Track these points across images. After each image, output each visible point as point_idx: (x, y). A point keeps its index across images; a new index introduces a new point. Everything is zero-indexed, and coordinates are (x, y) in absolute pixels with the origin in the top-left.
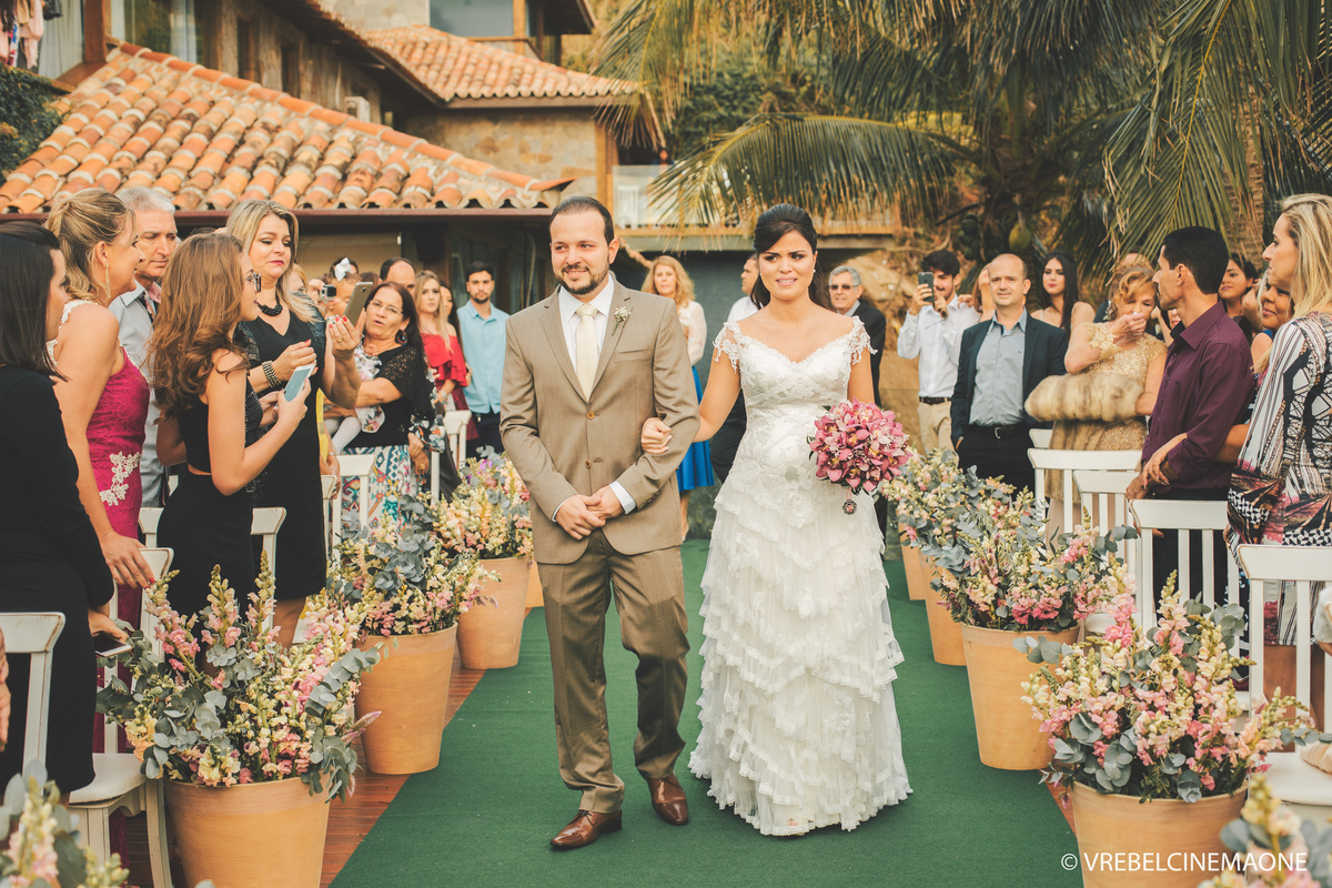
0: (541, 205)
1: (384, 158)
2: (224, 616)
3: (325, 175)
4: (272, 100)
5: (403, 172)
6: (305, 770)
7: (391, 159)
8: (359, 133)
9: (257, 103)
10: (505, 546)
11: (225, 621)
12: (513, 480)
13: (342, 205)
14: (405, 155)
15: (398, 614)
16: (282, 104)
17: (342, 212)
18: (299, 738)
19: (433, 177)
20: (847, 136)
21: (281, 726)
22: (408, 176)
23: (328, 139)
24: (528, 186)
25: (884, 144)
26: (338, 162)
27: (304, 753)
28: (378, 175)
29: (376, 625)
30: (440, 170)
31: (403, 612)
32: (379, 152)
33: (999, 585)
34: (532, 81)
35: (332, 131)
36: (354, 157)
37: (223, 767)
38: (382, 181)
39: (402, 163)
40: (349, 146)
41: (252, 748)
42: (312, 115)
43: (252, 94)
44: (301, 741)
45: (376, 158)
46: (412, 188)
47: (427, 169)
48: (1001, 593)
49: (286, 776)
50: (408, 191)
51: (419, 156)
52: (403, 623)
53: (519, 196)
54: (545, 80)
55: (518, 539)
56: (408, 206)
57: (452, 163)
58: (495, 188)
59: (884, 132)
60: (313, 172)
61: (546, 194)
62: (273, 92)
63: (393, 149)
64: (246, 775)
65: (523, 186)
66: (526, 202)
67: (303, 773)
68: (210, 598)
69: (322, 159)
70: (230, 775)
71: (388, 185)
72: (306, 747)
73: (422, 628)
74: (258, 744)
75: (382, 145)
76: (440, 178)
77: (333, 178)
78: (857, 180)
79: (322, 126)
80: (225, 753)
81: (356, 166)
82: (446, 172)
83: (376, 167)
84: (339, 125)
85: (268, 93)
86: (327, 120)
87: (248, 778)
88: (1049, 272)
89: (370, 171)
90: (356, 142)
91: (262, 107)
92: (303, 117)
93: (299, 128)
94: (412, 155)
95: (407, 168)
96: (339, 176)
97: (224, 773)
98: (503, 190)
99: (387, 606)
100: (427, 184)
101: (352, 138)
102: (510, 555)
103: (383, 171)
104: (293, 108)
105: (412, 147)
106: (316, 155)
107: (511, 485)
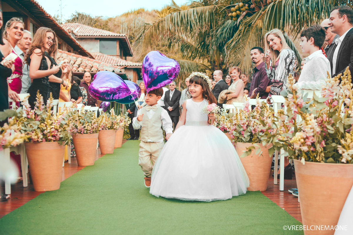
0: (120, 72)
1: (87, 63)
2: (40, 103)
3: (75, 66)
4: (64, 53)
5: (92, 66)
6: (59, 140)
7: (89, 63)
8: (82, 59)
9: (61, 54)
10: (111, 127)
11: (40, 104)
12: (113, 113)
13: (78, 71)
14: (92, 63)
15: (85, 129)
16: (66, 53)
17: (78, 72)
18: (57, 131)
19: (98, 67)
20: (184, 63)
21: (53, 128)
22: (93, 67)
23: (76, 60)
24: (118, 68)
25: (191, 65)
26: (78, 64)
27: (58, 135)
28: (86, 66)
29: (80, 131)
30: (99, 65)
31: (86, 128)
32: (87, 62)
33: (217, 123)
34: (120, 63)
35: (77, 59)
36: (81, 63)
37: (38, 136)
38: (87, 67)
39: (92, 64)
40: (80, 61)
41: (45, 132)
42: (73, 56)
43: (60, 52)
44: (58, 132)
45: (86, 63)
46: (94, 68)
47: (97, 65)
48: (218, 125)
49: (54, 141)
50: (92, 69)
51: (95, 63)
52: (86, 131)
53: (116, 70)
54: (123, 63)
55: (113, 126)
56: (92, 71)
57: (102, 64)
58: (111, 69)
59: (192, 63)
60: (73, 65)
61: (122, 69)
62: (64, 51)
63: (90, 62)
64: (44, 140)
65: (117, 68)
66: (117, 71)
67: (58, 140)
68: (36, 98)
69: (74, 64)
70: (40, 138)
71: (88, 68)
72: (59, 133)
73: (90, 132)
74: (47, 131)
75: (87, 61)
76: (99, 67)
77: (77, 67)
78: (186, 72)
79: (75, 58)
80: (39, 132)
81: (81, 64)
82: (101, 66)
83: (86, 65)
84: (78, 57)
85: (63, 51)
86: (76, 56)
87: (44, 141)
88: (227, 78)
89: (85, 65)
90: (82, 61)
91: (62, 54)
92: (71, 56)
93: (70, 58)
94: (94, 63)
95: (92, 65)
96: (78, 66)
97: (38, 138)
98: (113, 69)
99: (83, 127)
100: (97, 68)
101: (81, 60)
102: (112, 129)
103: (87, 66)
104: (69, 54)
105: (94, 61)
106: (73, 63)
107: (112, 114)
